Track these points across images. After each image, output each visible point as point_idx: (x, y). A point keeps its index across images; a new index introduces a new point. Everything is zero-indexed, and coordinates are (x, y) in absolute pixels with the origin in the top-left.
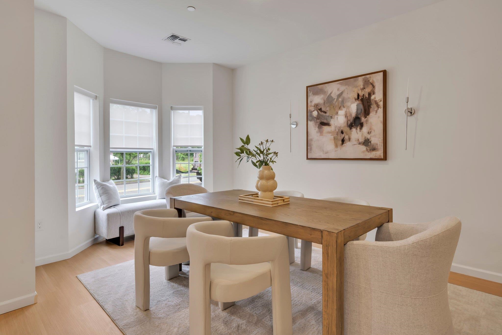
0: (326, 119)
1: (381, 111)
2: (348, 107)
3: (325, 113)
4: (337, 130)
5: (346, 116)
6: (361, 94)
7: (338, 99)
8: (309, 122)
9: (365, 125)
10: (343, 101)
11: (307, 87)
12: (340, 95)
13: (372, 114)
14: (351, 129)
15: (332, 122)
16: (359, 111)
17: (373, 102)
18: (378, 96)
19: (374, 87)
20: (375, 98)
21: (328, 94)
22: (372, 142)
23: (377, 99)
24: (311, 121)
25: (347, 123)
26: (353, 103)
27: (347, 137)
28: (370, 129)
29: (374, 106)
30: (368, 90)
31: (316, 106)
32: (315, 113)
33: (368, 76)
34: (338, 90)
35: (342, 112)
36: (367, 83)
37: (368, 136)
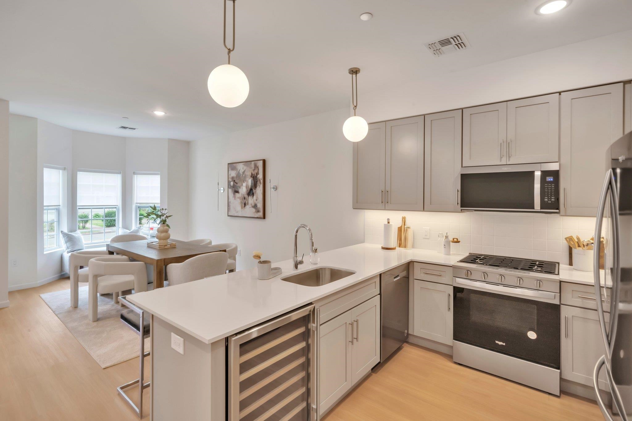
0: (237, 188)
1: (261, 186)
2: (247, 182)
3: (237, 184)
4: (242, 197)
5: (246, 188)
6: (253, 173)
7: (243, 175)
8: (229, 189)
9: (255, 195)
10: (245, 177)
11: (228, 164)
12: (244, 172)
13: (258, 188)
14: (249, 196)
15: (240, 191)
16: (252, 185)
17: (258, 180)
18: (260, 176)
19: (258, 169)
20: (259, 177)
21: (238, 171)
22: (258, 207)
23: (260, 178)
24: (230, 188)
25: (247, 192)
26: (249, 179)
27: (247, 202)
28: (257, 198)
29: (258, 182)
30: (256, 171)
31: (233, 178)
32: (232, 183)
33: (256, 162)
34: (243, 168)
35: (244, 184)
36: (256, 167)
37: (256, 202)
